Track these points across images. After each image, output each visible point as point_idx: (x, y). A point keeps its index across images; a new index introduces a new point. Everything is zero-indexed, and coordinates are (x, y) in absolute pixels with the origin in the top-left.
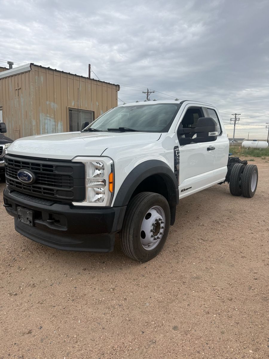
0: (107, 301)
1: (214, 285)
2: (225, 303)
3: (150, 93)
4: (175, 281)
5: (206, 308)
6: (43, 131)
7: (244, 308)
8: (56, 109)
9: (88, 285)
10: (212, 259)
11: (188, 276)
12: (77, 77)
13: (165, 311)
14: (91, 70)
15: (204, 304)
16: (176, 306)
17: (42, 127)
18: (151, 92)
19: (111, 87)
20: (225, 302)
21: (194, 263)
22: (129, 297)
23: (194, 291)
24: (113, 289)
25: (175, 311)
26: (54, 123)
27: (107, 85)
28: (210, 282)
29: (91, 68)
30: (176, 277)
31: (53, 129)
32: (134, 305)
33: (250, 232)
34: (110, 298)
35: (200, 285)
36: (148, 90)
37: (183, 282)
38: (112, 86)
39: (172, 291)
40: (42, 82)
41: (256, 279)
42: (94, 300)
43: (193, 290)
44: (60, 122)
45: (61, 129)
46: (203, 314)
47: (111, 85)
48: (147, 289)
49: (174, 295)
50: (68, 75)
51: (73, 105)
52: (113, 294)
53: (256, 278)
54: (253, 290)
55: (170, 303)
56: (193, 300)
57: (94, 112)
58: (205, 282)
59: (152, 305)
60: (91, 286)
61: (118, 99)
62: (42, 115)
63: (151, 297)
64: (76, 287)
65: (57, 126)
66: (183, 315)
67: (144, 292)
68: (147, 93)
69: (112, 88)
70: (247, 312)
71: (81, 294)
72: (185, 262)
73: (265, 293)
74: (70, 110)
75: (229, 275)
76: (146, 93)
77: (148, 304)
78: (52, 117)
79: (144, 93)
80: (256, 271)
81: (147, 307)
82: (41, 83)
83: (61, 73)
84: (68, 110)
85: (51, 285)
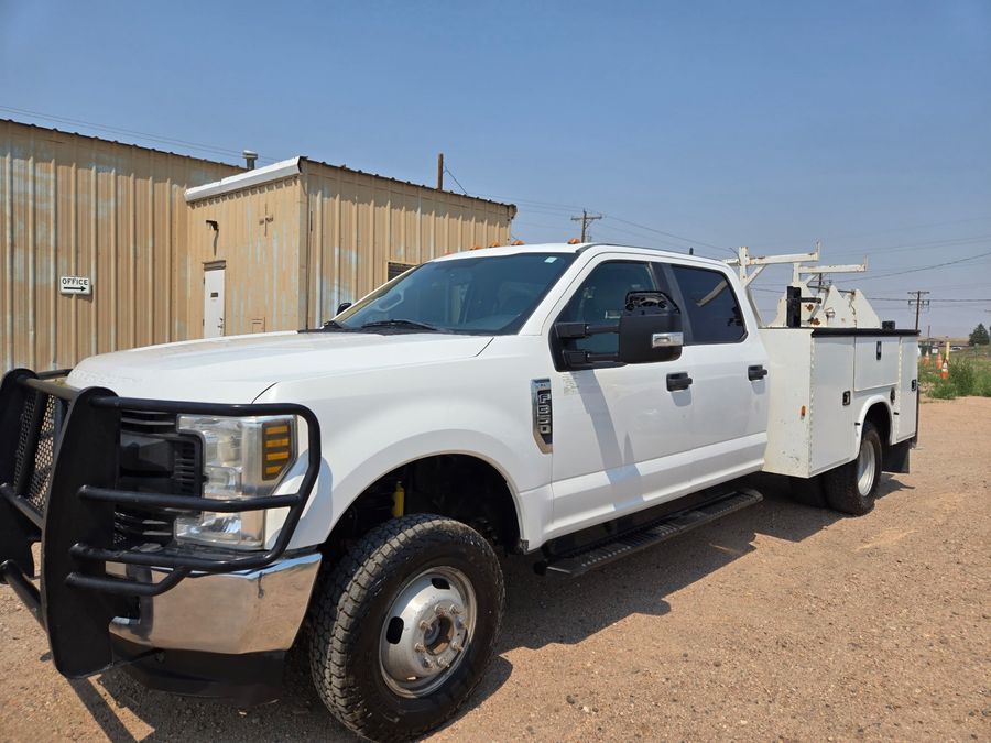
3: (589, 220)
8: (358, 267)
12: (411, 189)
17: (322, 310)
18: (593, 219)
27: (485, 206)
36: (585, 213)
38: (498, 208)
40: (326, 202)
47: (495, 206)
50: (390, 183)
51: (399, 256)
62: (322, 281)
68: (582, 221)
69: (496, 213)
74: (391, 269)
76: (579, 219)
78: (346, 285)
79: (576, 219)
82: (323, 204)
83: (373, 179)
84: (387, 269)
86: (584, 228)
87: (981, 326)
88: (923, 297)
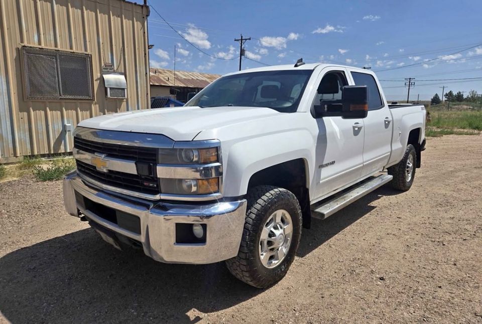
3: (244, 41)
36: (242, 37)
38: (131, 6)
44: (2, 77)
47: (129, 4)
51: (36, 41)
57: (91, 56)
68: (240, 41)
69: (133, 12)
86: (241, 46)
87: (436, 95)
88: (412, 81)
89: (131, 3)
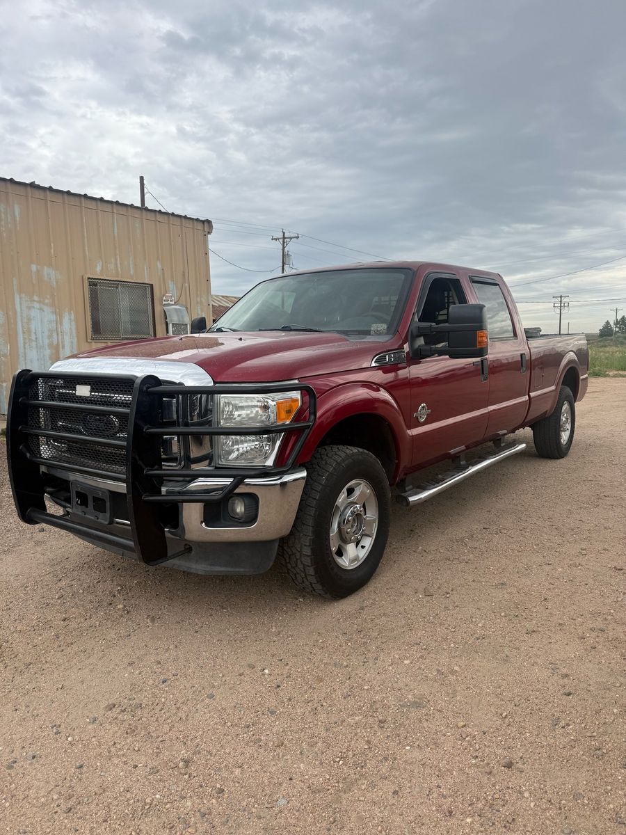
0: (166, 804)
1: (462, 724)
2: (494, 776)
3: (288, 240)
4: (357, 718)
5: (445, 797)
6: (24, 339)
7: (545, 786)
8: (57, 282)
9: (118, 756)
10: (452, 645)
11: (392, 701)
12: (105, 205)
13: (331, 819)
14: (145, 191)
15: (439, 787)
16: (362, 798)
17: (23, 327)
18: (291, 238)
19: (191, 226)
20: (495, 771)
21: (406, 662)
22: (232, 784)
23: (408, 748)
24: (187, 762)
25: (360, 818)
26: (53, 317)
27: (181, 221)
28: (450, 714)
29: (145, 186)
30: (360, 708)
31: (49, 330)
32: (244, 810)
33: (540, 559)
34: (177, 791)
35: (425, 724)
36: (284, 233)
37: (380, 721)
38: (193, 223)
39: (350, 753)
40: (18, 219)
41: (569, 694)
42: (129, 805)
43: (408, 745)
44: (67, 314)
45: (70, 329)
46: (437, 817)
47: (191, 221)
48: (280, 751)
49: (355, 765)
50: (83, 199)
51: (98, 272)
52: (186, 777)
53: (567, 690)
54: (563, 727)
55: (345, 792)
56: (406, 775)
57: (152, 285)
58: (437, 715)
59: (295, 803)
60: (124, 759)
61: (210, 252)
62: (20, 298)
63: (291, 779)
64: (81, 767)
65: (61, 324)
66: (380, 828)
67: (273, 763)
68: (281, 240)
69: (193, 228)
70: (555, 800)
71: (94, 789)
72: (383, 661)
73: (595, 734)
74: (93, 283)
75: (500, 687)
76: (278, 239)
77: (282, 802)
78: (47, 301)
79: (276, 239)
80: (565, 671)
81: (281, 812)
82: (15, 221)
83: (66, 196)
84: (86, 284)
85: (10, 767)
86: (284, 248)
87: (608, 323)
88: (564, 300)
89: (193, 219)
